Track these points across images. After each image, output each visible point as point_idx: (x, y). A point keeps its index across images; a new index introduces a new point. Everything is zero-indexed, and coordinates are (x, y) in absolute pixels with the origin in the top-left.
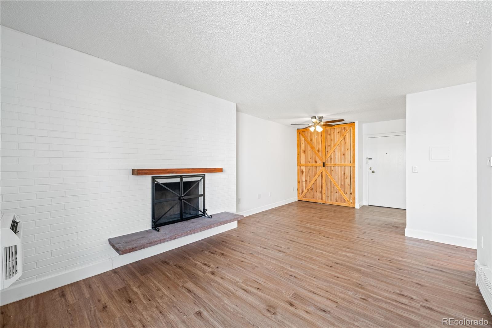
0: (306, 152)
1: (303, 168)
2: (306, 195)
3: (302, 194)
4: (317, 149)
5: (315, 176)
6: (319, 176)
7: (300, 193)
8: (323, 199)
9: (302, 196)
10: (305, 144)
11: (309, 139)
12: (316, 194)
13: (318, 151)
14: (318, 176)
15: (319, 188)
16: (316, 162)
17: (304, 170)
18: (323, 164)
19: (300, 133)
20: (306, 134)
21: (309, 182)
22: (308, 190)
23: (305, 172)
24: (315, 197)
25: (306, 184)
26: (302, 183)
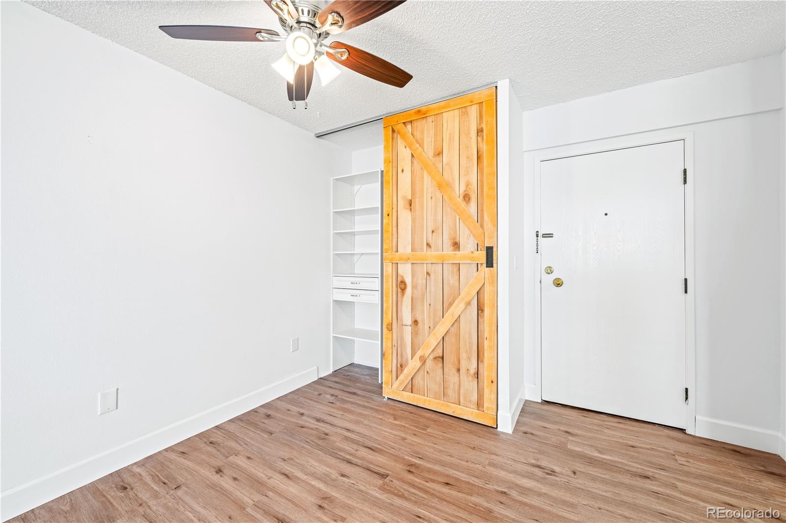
0: (417, 204)
1: (406, 271)
2: (416, 381)
3: (401, 377)
4: (459, 189)
5: (451, 304)
6: (469, 304)
7: (394, 369)
8: (486, 405)
9: (401, 384)
10: (412, 172)
11: (429, 150)
12: (456, 379)
13: (467, 198)
14: (462, 306)
15: (469, 358)
16: (456, 245)
17: (408, 281)
18: (483, 254)
19: (393, 131)
20: (418, 134)
21: (427, 327)
22: (423, 360)
23: (414, 287)
24: (450, 392)
25: (415, 334)
26: (402, 330)
